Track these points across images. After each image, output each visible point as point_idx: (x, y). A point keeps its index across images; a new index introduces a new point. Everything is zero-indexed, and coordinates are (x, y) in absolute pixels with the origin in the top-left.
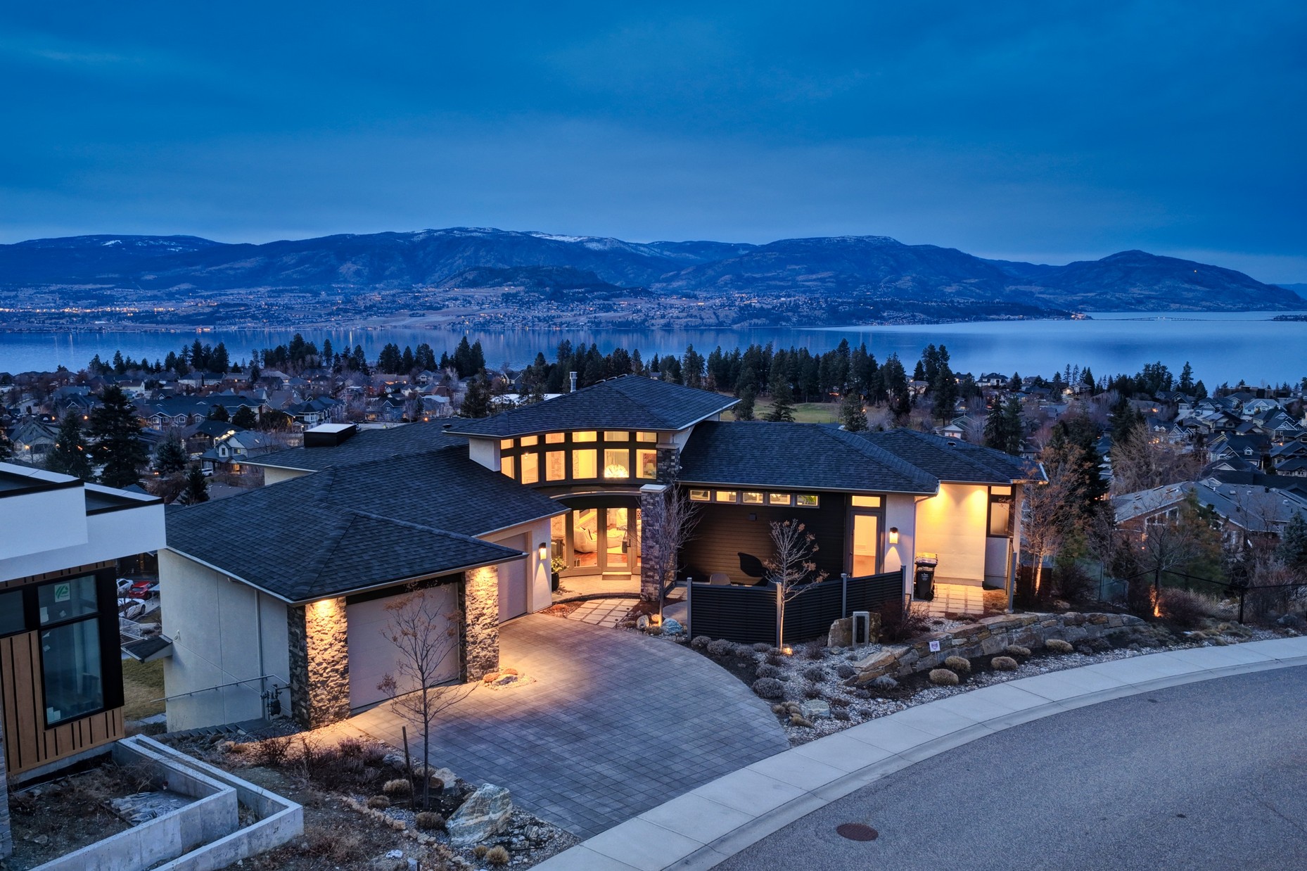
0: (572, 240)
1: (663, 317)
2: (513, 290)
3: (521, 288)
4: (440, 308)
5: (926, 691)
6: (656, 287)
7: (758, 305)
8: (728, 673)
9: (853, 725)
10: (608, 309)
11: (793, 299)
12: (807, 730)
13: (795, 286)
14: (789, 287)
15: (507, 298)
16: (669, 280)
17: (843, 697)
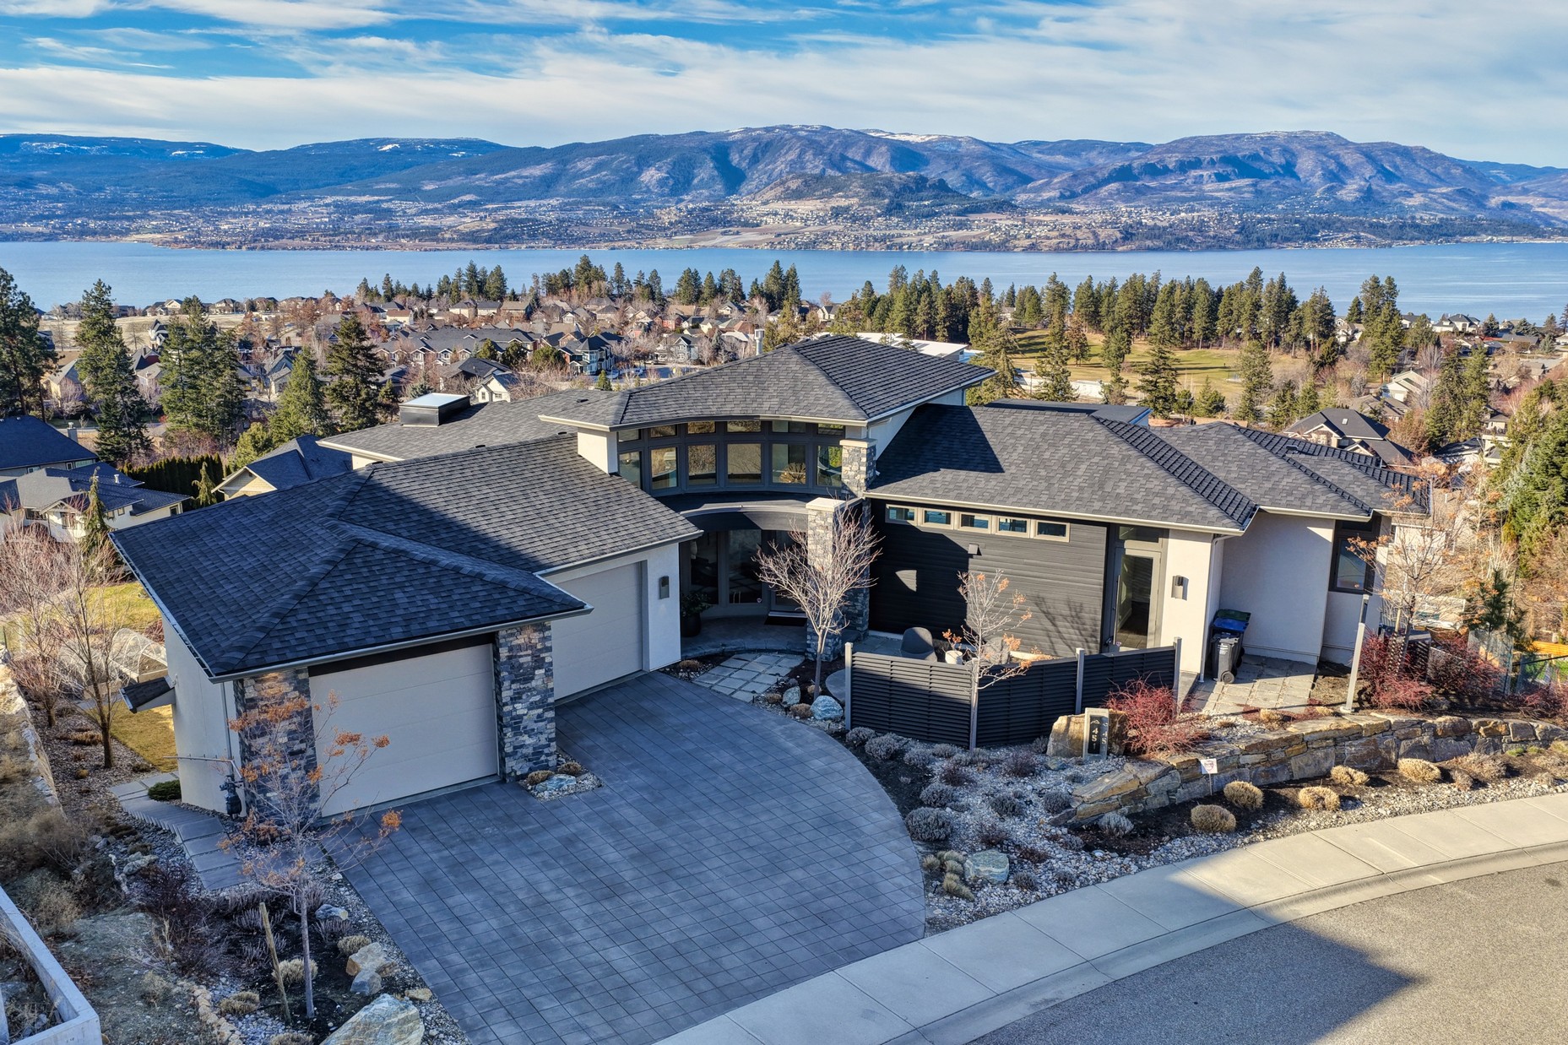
0: (918, 140)
1: (1029, 237)
2: (844, 203)
3: (855, 201)
4: (758, 225)
5: (1178, 842)
6: (1021, 198)
7: (1150, 223)
8: (882, 790)
9: (1039, 899)
10: (961, 226)
11: (1195, 214)
12: (963, 903)
13: (1201, 198)
14: (1194, 199)
15: (837, 213)
16: (1038, 190)
17: (1041, 845)
